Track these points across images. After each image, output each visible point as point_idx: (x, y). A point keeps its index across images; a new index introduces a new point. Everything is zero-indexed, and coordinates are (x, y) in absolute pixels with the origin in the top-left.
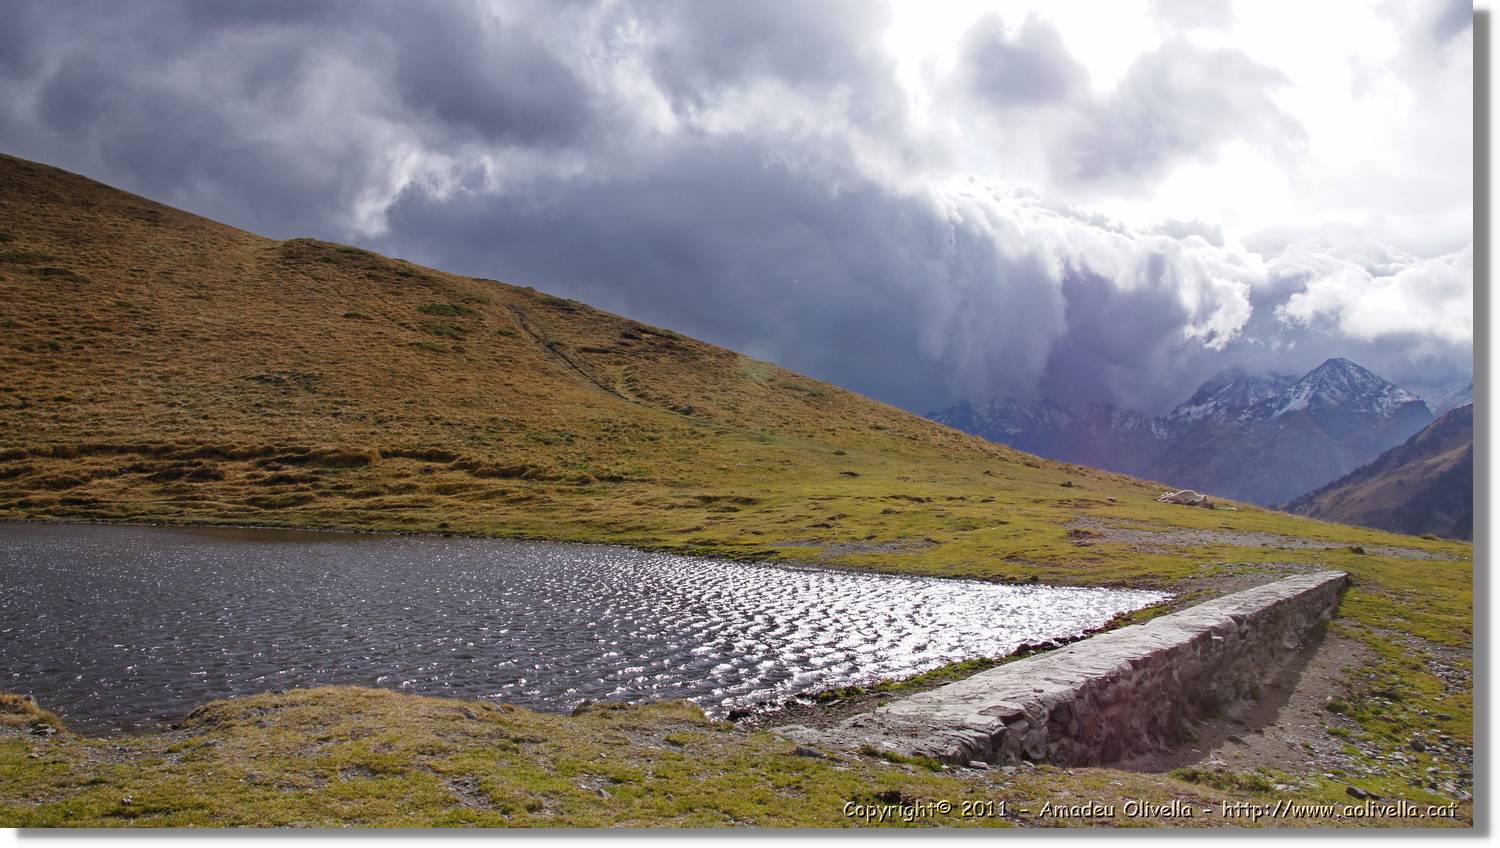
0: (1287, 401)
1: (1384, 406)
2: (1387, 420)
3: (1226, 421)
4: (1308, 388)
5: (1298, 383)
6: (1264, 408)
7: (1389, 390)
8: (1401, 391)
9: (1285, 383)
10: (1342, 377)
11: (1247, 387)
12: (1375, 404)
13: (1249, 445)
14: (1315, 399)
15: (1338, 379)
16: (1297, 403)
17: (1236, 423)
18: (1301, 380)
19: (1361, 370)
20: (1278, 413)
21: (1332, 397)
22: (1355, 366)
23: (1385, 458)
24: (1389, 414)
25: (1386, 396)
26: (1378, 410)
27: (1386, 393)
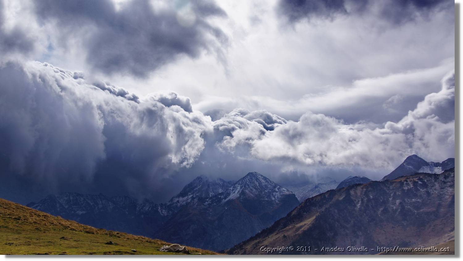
0: (229, 194)
1: (276, 197)
2: (277, 204)
3: (197, 205)
4: (239, 188)
5: (234, 184)
6: (217, 199)
7: (278, 189)
8: (284, 189)
9: (227, 185)
10: (255, 182)
11: (209, 187)
12: (271, 196)
13: (210, 218)
14: (243, 193)
15: (254, 183)
16: (234, 195)
17: (203, 206)
18: (236, 183)
19: (265, 178)
20: (224, 201)
21: (251, 193)
22: (262, 176)
23: (277, 224)
24: (279, 201)
25: (277, 192)
26: (273, 199)
27: (277, 190)
